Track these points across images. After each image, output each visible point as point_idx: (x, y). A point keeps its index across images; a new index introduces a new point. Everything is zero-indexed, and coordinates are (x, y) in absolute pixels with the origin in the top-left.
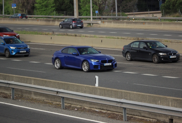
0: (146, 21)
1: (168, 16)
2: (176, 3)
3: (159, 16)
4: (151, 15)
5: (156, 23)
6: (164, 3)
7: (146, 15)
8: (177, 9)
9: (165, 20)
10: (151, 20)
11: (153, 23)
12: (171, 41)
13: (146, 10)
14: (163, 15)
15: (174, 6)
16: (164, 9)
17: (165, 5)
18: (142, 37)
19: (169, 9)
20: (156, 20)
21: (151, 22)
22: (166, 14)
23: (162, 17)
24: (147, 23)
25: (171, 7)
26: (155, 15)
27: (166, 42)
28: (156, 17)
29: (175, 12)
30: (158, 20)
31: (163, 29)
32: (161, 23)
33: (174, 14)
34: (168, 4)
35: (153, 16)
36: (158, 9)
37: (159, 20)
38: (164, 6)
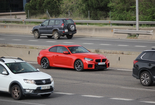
0: (7, 24)
1: (34, 18)
2: (43, 3)
3: (23, 18)
4: (14, 16)
5: (20, 26)
6: (29, 2)
7: (8, 17)
8: (45, 10)
9: (30, 22)
10: (13, 22)
11: (16, 26)
12: (37, 48)
13: (8, 11)
14: (27, 16)
15: (40, 5)
16: (29, 9)
17: (31, 5)
18: (2, 43)
19: (35, 9)
20: (20, 23)
21: (13, 26)
22: (32, 16)
23: (26, 18)
24: (9, 26)
25: (37, 7)
26: (18, 17)
27: (32, 49)
28: (20, 18)
29: (43, 12)
30: (22, 22)
31: (28, 34)
32: (26, 27)
33: (41, 15)
34: (34, 3)
35: (16, 18)
36: (22, 10)
37: (24, 23)
38: (29, 6)
